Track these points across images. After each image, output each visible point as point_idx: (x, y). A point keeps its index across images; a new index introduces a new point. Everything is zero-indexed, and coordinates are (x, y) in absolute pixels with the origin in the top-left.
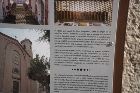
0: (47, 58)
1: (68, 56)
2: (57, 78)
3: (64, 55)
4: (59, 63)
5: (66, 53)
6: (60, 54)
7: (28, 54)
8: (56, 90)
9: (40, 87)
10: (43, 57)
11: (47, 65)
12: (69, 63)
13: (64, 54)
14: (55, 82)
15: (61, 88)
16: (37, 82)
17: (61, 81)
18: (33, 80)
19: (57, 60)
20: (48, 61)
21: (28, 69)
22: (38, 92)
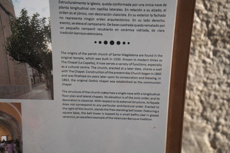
0: (45, 18)
1: (86, 14)
2: (66, 58)
3: (79, 14)
4: (69, 28)
5: (82, 8)
6: (69, 11)
7: (4, 9)
8: (65, 82)
9: (34, 76)
10: (35, 16)
11: (45, 32)
12: (89, 29)
13: (78, 11)
14: (62, 67)
15: (74, 78)
16: (28, 65)
17: (75, 65)
18: (19, 62)
19: (64, 23)
20: (46, 25)
21: (7, 40)
22: (30, 84)
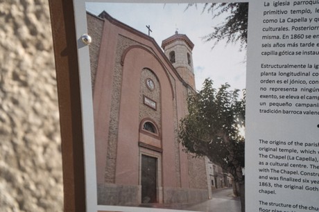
0: (238, 90)
1: (304, 82)
2: (267, 150)
3: (293, 82)
4: (274, 104)
5: (299, 74)
6: (278, 78)
7: (181, 80)
8: (265, 188)
9: (216, 176)
10: (224, 87)
11: (236, 111)
12: (307, 106)
13: (291, 78)
14: (260, 163)
15: (279, 182)
16: (207, 159)
17: (281, 161)
18: (195, 154)
19: (267, 97)
20: (239, 100)
21: (181, 123)
22: (210, 188)
